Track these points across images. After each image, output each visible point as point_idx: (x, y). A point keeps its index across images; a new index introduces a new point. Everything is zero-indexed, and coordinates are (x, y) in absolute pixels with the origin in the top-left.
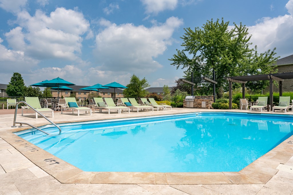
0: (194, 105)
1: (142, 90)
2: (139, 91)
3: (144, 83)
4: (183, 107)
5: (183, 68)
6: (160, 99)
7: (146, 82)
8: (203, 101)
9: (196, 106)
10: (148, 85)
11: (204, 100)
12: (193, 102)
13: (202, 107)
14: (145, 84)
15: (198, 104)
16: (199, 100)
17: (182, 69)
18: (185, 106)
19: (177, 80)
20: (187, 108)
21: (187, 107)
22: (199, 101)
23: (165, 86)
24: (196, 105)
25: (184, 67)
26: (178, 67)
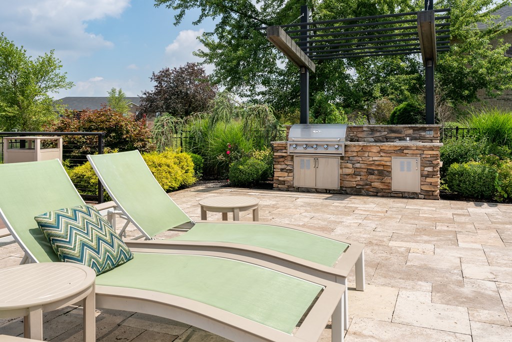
0: (342, 178)
1: (37, 98)
2: (26, 103)
3: (47, 72)
4: (270, 187)
5: (199, 21)
6: (140, 144)
7: (57, 71)
8: (401, 151)
9: (353, 183)
10: (63, 78)
11: (407, 148)
12: (336, 162)
13: (396, 186)
14: (52, 75)
15: (370, 172)
16: (375, 150)
17: (195, 23)
18: (284, 182)
19: (157, 73)
20: (299, 190)
21: (296, 184)
22: (374, 154)
23: (114, 91)
24: (355, 174)
25: (201, 17)
26: (180, 16)
